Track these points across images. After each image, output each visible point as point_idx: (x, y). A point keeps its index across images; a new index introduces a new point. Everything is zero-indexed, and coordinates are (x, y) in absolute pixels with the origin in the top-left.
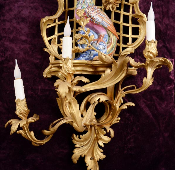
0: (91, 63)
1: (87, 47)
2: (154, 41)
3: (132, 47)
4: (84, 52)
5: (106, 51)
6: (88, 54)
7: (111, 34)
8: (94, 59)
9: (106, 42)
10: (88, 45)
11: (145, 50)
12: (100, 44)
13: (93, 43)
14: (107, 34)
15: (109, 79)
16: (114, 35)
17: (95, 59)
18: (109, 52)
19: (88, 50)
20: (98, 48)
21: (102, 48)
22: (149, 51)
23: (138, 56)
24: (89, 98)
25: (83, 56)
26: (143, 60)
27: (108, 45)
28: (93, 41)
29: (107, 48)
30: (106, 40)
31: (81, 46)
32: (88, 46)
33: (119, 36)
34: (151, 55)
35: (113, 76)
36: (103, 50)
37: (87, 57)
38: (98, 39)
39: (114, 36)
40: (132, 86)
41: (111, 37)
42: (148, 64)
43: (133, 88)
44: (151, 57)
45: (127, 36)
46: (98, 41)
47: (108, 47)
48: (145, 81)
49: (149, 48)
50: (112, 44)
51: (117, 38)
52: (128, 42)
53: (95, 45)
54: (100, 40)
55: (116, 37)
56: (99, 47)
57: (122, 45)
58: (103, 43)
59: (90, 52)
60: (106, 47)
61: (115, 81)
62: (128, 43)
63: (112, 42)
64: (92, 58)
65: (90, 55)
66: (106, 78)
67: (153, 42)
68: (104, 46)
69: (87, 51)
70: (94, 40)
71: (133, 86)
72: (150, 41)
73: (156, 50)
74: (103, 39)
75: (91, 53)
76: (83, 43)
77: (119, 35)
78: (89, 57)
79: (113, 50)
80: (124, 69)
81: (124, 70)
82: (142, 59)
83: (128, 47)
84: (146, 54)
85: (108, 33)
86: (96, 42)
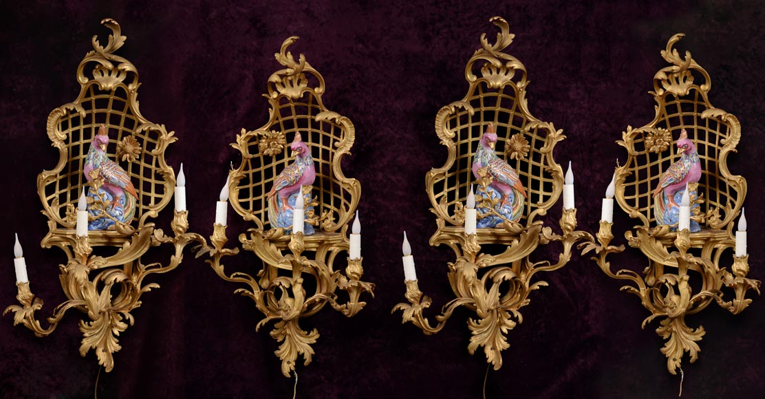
51: (524, 195)
63: (518, 202)
65: (493, 221)
78: (491, 223)
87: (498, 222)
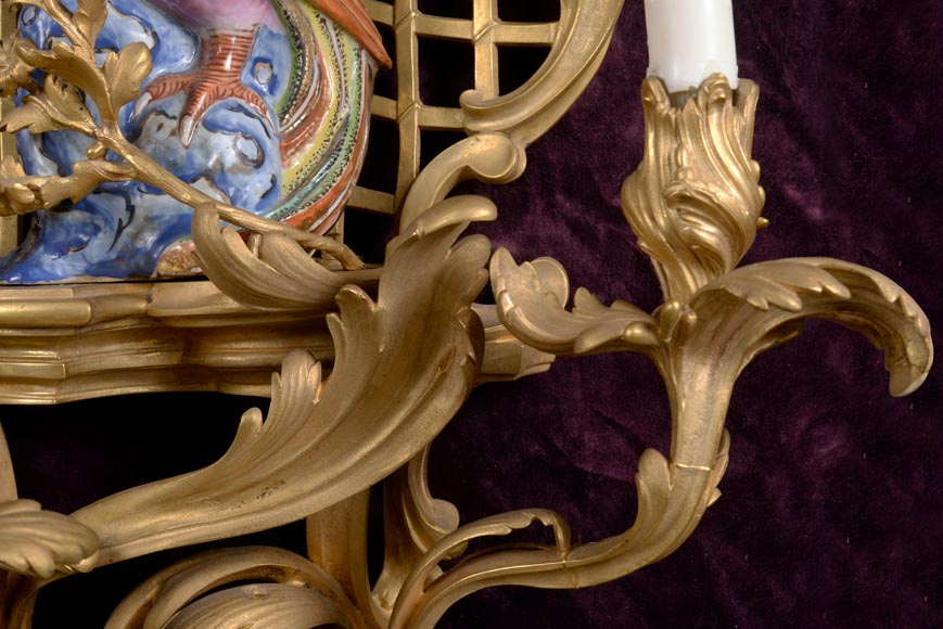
0: (142, 305)
1: (91, 157)
2: (725, 86)
3: (508, 132)
4: (66, 205)
5: (274, 181)
6: (107, 221)
7: (315, 23)
8: (163, 267)
9: (269, 100)
10: (94, 136)
11: (645, 186)
12: (212, 126)
13: (145, 115)
14: (276, 26)
15: (316, 447)
16: (342, 26)
17: (175, 270)
18: (299, 187)
19: (100, 187)
20: (199, 158)
21: (231, 158)
22: (684, 199)
23: (560, 197)
24: (150, 606)
25: (61, 237)
26: (600, 227)
27: (294, 120)
28: (147, 97)
29: (284, 149)
30: (273, 83)
31: (44, 151)
32: (100, 148)
33: (388, 34)
34: (708, 233)
35: (343, 420)
36: (242, 178)
37: (98, 248)
38: (190, 79)
39: (346, 40)
40: (523, 520)
41: (317, 51)
42: (683, 333)
43: (534, 539)
44: (702, 256)
45: (453, 28)
46: (191, 99)
47: (290, 144)
48: (658, 493)
49: (684, 158)
50: (327, 115)
51: (371, 54)
52: (472, 86)
53: (163, 135)
54: (210, 85)
55: (362, 46)
56: (208, 156)
57: (417, 115)
58: (240, 108)
59: (121, 202)
60: (272, 146)
61: (366, 458)
62: (467, 94)
63: (321, 90)
64: (149, 254)
65: (129, 230)
66: (288, 441)
67: (720, 102)
68: (247, 136)
69: (97, 192)
70: (155, 88)
71: (536, 523)
72: (692, 93)
73: (746, 174)
74: (245, 77)
75: (131, 209)
76: (54, 121)
77: (388, 21)
78: (119, 246)
79: (336, 167)
80: (441, 354)
81: (443, 365)
82: (591, 219)
83: (471, 126)
84: (649, 216)
85: (285, 18)
86: (176, 108)
87: (166, 238)
